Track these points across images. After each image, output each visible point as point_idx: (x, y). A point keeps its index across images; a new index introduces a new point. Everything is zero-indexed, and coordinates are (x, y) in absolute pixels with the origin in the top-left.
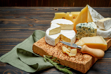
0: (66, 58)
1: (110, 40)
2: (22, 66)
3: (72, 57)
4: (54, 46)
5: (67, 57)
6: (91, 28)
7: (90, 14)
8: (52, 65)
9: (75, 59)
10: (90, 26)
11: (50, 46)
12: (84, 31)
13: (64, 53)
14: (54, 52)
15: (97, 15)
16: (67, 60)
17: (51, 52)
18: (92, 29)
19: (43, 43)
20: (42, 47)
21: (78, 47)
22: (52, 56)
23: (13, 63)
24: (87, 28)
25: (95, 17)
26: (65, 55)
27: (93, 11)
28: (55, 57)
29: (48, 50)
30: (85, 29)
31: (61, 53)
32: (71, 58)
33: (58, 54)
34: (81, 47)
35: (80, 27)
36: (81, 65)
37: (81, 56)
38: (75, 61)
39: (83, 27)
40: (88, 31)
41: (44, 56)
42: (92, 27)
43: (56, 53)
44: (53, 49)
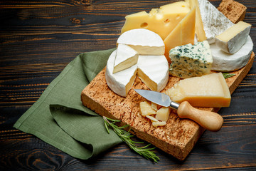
0: (147, 129)
1: (240, 72)
2: (62, 142)
3: (158, 127)
4: (125, 97)
5: (148, 126)
6: (201, 59)
7: (200, 16)
8: (120, 140)
9: (164, 132)
10: (198, 53)
11: (116, 96)
12: (186, 64)
13: (142, 117)
14: (125, 113)
15: (215, 18)
16: (149, 133)
17: (117, 112)
18: (203, 62)
19: (102, 87)
20: (99, 100)
21: (171, 105)
22: (120, 119)
23: (44, 133)
24: (192, 59)
25: (212, 25)
26: (145, 121)
27: (207, 8)
28: (126, 124)
29: (112, 108)
30: (188, 61)
31: (138, 114)
32: (158, 130)
33: (133, 118)
34: (177, 105)
35: (178, 56)
36: (175, 147)
37: (177, 125)
38: (164, 138)
39: (184, 57)
40: (193, 64)
41: (105, 118)
42: (202, 57)
43: (127, 115)
44: (122, 103)
